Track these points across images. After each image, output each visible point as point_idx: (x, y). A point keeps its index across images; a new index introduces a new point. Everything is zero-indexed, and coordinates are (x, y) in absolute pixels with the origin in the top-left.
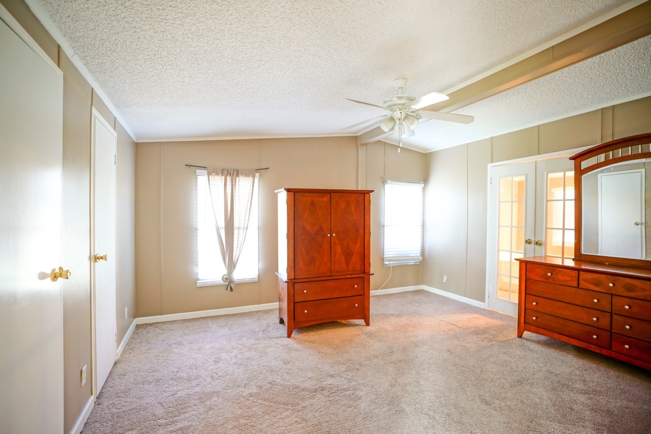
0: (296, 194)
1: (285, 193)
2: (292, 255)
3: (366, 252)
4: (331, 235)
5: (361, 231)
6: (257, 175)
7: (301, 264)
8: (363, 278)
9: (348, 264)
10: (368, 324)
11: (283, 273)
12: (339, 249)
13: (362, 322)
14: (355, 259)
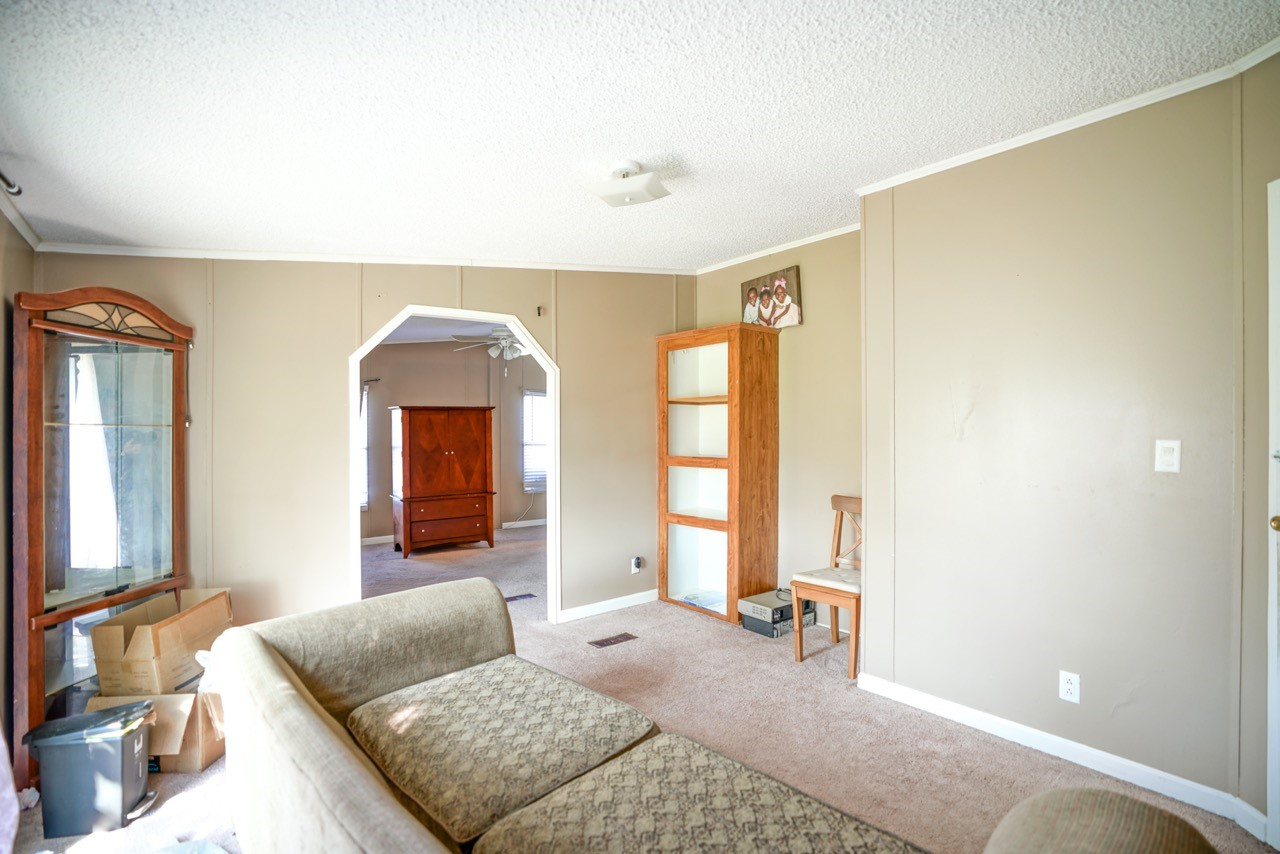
0: (412, 413)
1: (400, 411)
2: (408, 474)
3: (488, 471)
4: (450, 453)
5: (483, 449)
6: (366, 387)
7: (418, 483)
8: (485, 497)
9: (468, 483)
10: (492, 546)
11: (398, 492)
12: (458, 468)
13: (483, 543)
14: (476, 479)
